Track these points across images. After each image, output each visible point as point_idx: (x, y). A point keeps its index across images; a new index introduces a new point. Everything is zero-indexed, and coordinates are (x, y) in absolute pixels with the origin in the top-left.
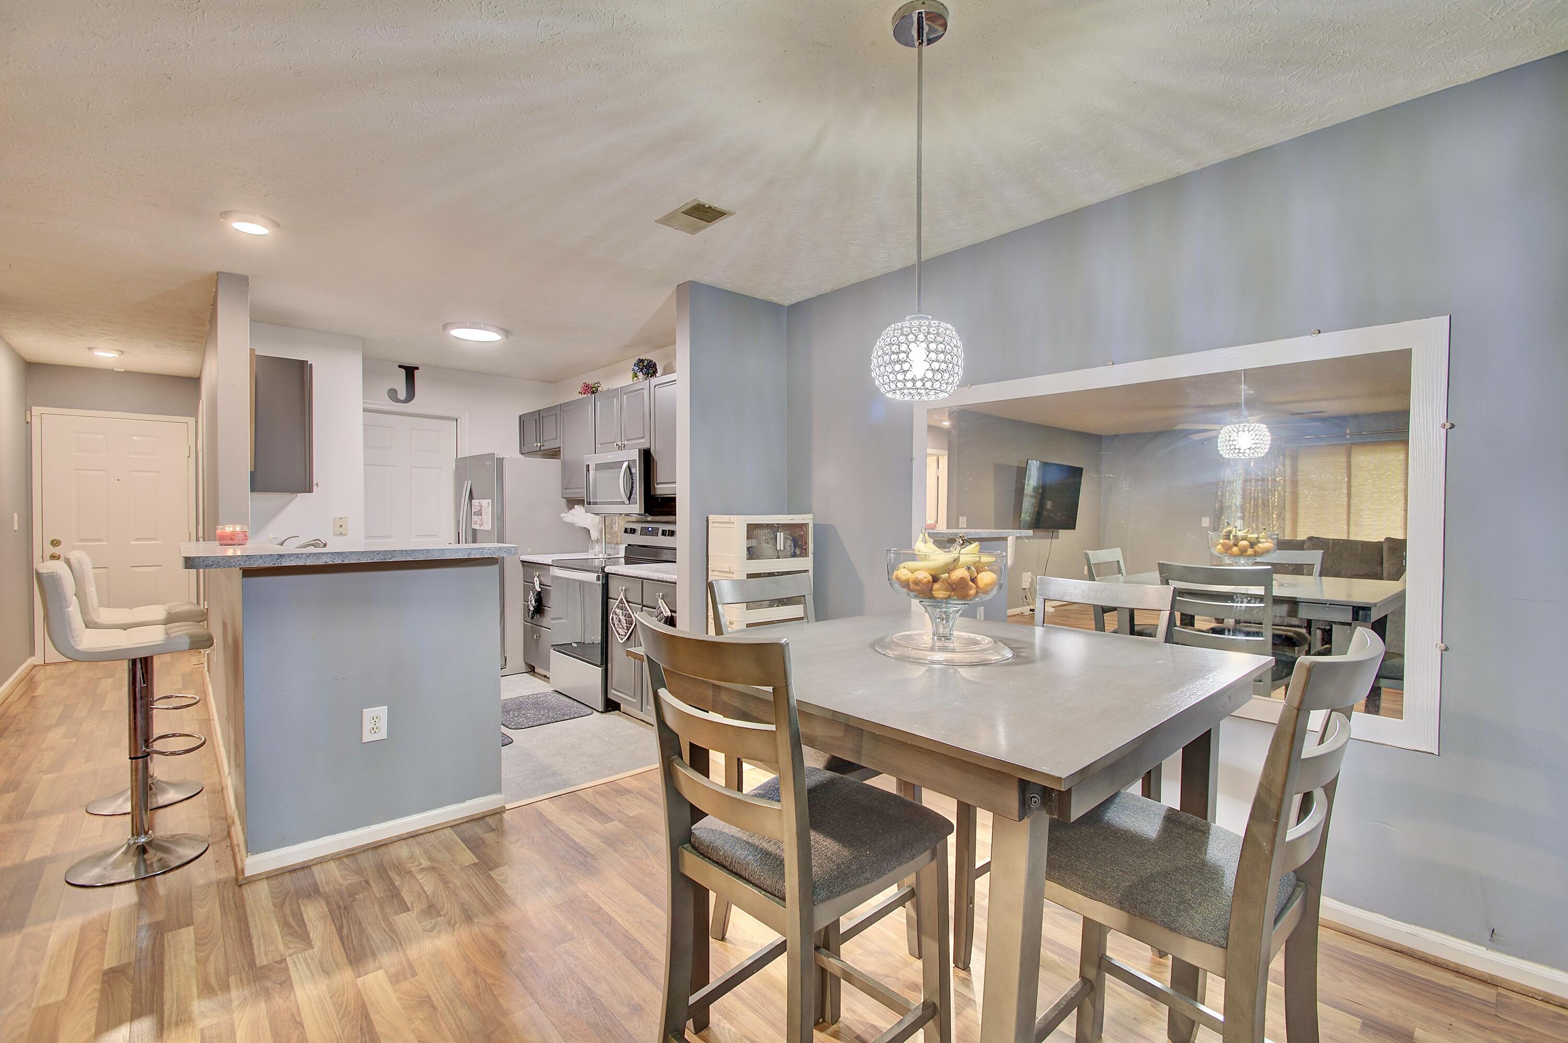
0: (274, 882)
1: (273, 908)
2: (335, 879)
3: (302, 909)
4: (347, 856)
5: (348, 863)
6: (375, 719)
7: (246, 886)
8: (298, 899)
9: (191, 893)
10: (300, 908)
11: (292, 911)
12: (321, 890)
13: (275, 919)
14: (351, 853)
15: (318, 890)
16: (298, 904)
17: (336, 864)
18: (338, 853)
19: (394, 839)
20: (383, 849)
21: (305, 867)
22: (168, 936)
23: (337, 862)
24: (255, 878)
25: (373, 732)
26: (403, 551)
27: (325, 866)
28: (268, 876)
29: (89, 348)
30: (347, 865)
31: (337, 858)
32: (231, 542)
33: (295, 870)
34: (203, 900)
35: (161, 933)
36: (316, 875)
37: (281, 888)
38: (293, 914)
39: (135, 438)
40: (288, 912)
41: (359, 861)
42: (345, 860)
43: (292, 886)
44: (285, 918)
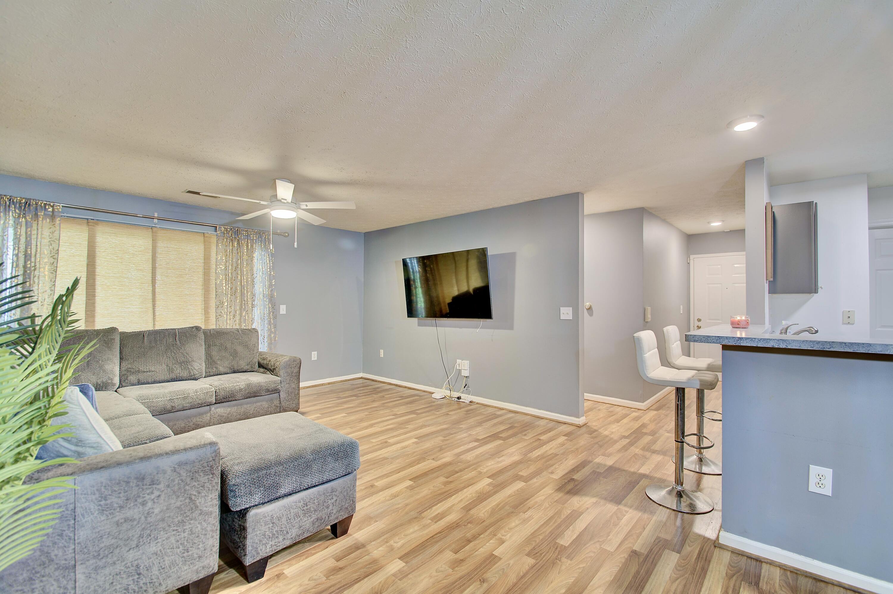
0: (735, 558)
1: (725, 575)
2: (774, 584)
3: (741, 590)
4: (791, 572)
5: (789, 577)
6: (821, 476)
7: (718, 549)
8: (742, 580)
9: (689, 534)
10: (740, 588)
11: (734, 586)
12: (760, 585)
13: (722, 584)
14: (796, 571)
15: (759, 583)
16: (741, 584)
17: (780, 572)
18: (785, 565)
19: (835, 583)
20: (822, 585)
21: (759, 560)
22: (667, 551)
23: (782, 571)
24: (725, 547)
25: (818, 486)
26: (842, 343)
27: (772, 569)
28: (733, 550)
29: (708, 223)
30: (788, 579)
31: (784, 568)
32: (738, 326)
33: (751, 558)
34: (693, 542)
35: (664, 547)
36: (763, 571)
37: (736, 565)
38: (734, 589)
39: (736, 266)
40: (732, 585)
41: (798, 581)
42: (789, 573)
43: (744, 568)
44: (727, 588)
